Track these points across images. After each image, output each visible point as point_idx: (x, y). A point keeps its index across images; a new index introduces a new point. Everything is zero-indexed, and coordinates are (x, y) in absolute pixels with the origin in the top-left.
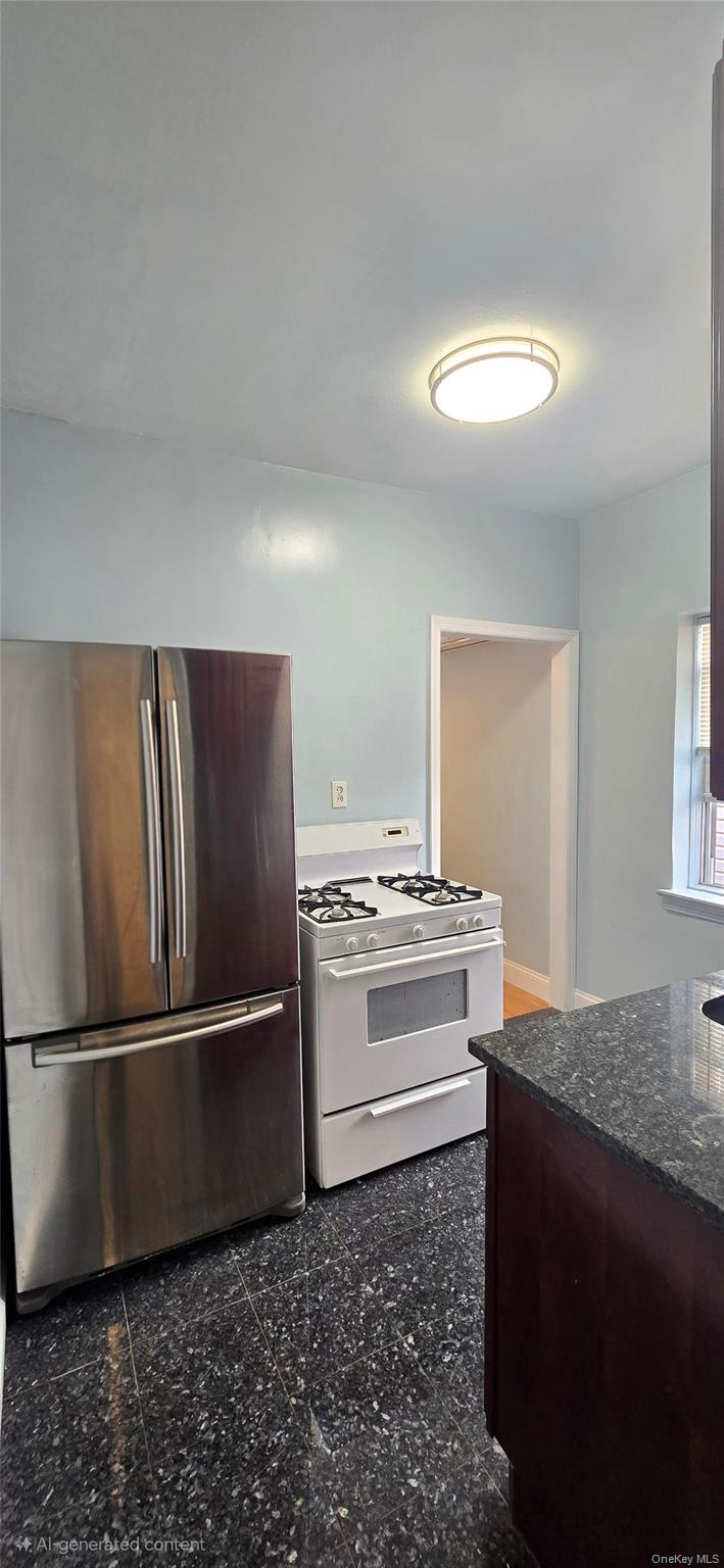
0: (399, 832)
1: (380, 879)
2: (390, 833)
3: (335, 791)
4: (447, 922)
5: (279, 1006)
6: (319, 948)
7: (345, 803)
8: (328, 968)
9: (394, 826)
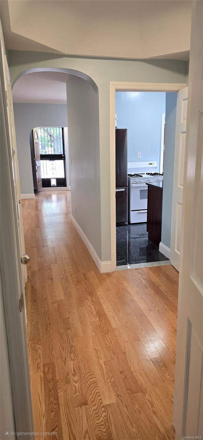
0: (152, 164)
1: (147, 173)
2: (150, 164)
3: (138, 154)
4: (156, 179)
5: (124, 190)
6: (131, 182)
7: (140, 158)
8: (133, 185)
9: (151, 163)
